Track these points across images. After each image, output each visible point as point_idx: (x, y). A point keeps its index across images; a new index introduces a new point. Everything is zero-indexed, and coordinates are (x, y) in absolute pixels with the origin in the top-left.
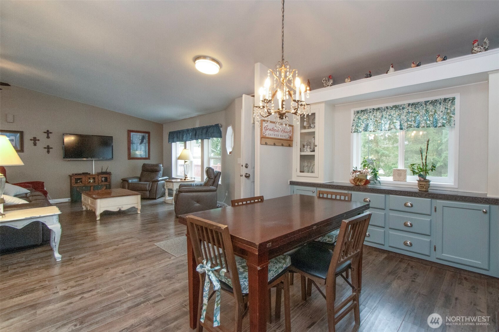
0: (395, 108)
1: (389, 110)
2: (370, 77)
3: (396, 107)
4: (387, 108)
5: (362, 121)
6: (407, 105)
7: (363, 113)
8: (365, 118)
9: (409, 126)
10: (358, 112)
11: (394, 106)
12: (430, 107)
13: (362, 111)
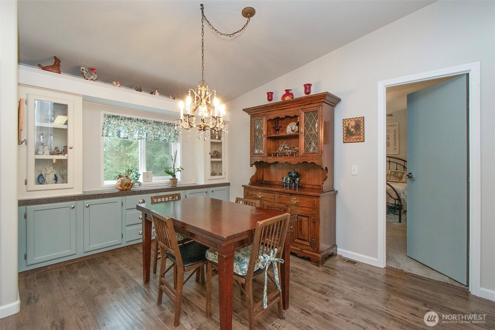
0: (143, 122)
1: (139, 122)
2: (141, 91)
3: (145, 121)
4: (138, 120)
5: (113, 126)
6: (153, 122)
7: (113, 118)
8: (116, 124)
9: (156, 138)
10: (109, 117)
11: (143, 120)
12: (167, 127)
13: (113, 116)
